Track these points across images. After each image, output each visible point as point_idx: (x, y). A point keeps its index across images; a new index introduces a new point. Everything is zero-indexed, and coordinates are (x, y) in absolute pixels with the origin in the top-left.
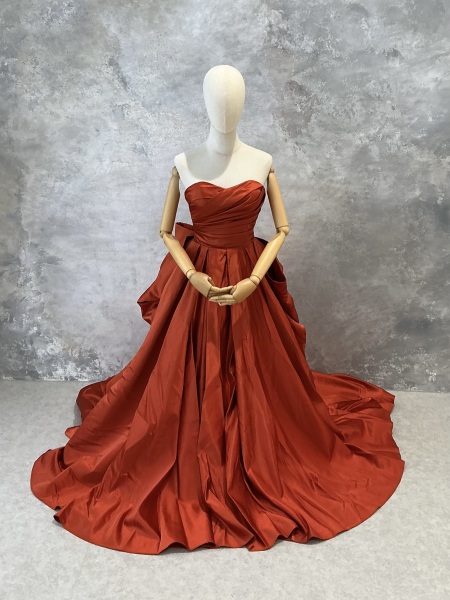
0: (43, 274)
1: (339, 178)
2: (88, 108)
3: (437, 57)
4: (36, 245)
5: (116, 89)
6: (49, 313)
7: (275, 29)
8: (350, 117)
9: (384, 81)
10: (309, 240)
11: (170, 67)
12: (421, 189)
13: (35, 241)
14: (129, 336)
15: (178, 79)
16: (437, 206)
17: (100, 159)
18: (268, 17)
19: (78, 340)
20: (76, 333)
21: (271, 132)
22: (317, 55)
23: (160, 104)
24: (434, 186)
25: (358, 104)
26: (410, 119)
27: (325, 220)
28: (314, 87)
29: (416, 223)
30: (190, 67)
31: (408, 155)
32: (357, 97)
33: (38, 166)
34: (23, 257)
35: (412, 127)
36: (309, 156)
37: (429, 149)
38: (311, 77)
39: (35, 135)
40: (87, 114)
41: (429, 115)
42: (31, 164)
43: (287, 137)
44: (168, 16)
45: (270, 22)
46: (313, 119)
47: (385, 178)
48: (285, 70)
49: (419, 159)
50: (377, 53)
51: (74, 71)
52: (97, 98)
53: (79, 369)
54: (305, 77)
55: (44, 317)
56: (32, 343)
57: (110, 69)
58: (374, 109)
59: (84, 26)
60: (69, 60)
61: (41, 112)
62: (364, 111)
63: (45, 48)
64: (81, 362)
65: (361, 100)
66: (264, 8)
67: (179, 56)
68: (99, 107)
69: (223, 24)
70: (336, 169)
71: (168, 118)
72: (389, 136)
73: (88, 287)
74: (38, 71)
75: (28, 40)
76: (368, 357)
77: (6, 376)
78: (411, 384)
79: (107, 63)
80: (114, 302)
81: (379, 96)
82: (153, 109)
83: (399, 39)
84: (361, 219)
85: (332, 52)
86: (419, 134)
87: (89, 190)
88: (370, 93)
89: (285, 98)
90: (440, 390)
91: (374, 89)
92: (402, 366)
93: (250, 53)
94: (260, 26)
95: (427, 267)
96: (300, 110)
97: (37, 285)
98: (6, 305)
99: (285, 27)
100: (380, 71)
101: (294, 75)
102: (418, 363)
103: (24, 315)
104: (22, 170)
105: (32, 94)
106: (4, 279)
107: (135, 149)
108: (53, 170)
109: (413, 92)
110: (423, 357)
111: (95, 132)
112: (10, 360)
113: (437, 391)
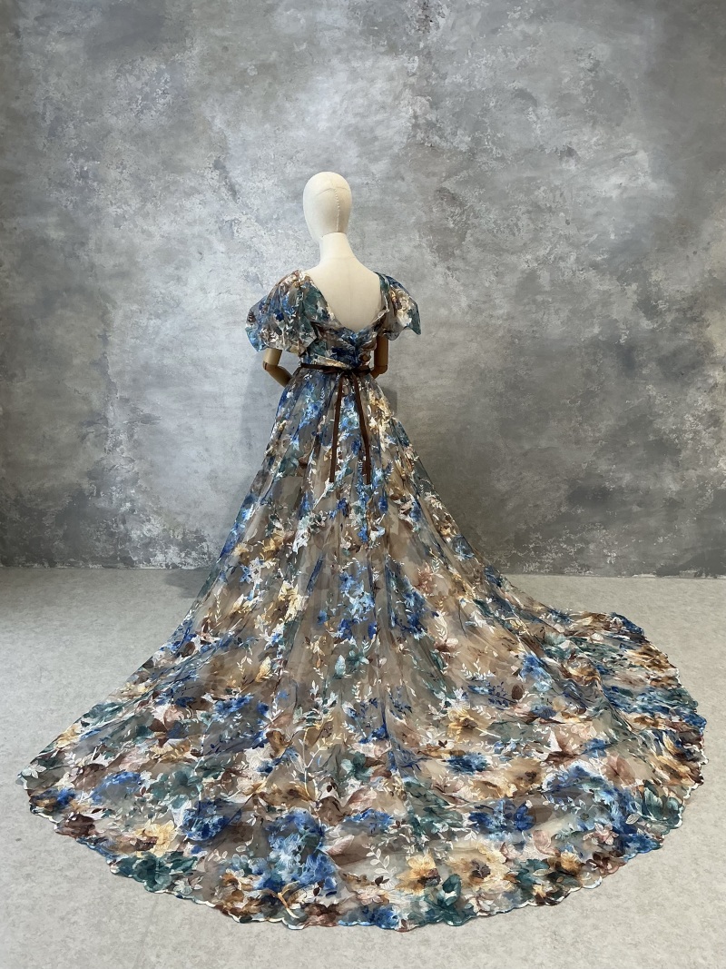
0: (136, 437)
1: (501, 312)
2: (189, 224)
3: (621, 157)
4: (127, 400)
5: (223, 199)
6: (144, 485)
7: (421, 121)
8: (514, 235)
9: (556, 188)
10: (464, 392)
11: (291, 170)
12: (601, 324)
13: (126, 395)
16: (619, 346)
17: (203, 289)
18: (409, 108)
19: (180, 519)
20: (178, 509)
21: (416, 254)
22: (474, 154)
23: (277, 219)
24: (616, 320)
25: (525, 217)
26: (588, 236)
27: (483, 366)
28: (470, 195)
29: (595, 368)
31: (586, 282)
32: (523, 208)
33: (127, 299)
34: (110, 415)
35: (593, 247)
36: (464, 285)
37: (611, 274)
38: (465, 182)
39: (123, 260)
40: (187, 231)
41: (611, 230)
42: (119, 297)
43: (437, 260)
44: (288, 105)
45: (415, 112)
46: (469, 238)
47: (557, 312)
48: (434, 174)
49: (598, 287)
50: (548, 152)
51: (169, 178)
52: (199, 211)
53: (183, 555)
54: (459, 183)
55: (139, 489)
56: (124, 522)
57: (216, 174)
58: (544, 223)
59: (183, 117)
60: (164, 163)
61: (130, 230)
62: (532, 226)
63: (133, 148)
64: (185, 546)
65: (529, 212)
66: (407, 93)
68: (202, 222)
69: (356, 115)
70: (497, 301)
71: (288, 236)
72: (561, 258)
73: (193, 453)
74: (126, 177)
75: (112, 137)
76: (533, 536)
77: (93, 564)
78: (585, 567)
79: (211, 166)
80: (224, 472)
81: (550, 207)
82: (269, 226)
83: (575, 135)
84: (527, 365)
85: (492, 150)
86: (599, 255)
87: (191, 330)
88: (540, 203)
89: (434, 210)
90: (620, 574)
91: (544, 198)
92: (574, 546)
93: (390, 152)
94: (402, 117)
95: (607, 423)
96: (452, 226)
97: (129, 450)
98: (91, 475)
99: (434, 119)
100: (551, 174)
101: (445, 180)
102: (593, 542)
103: (114, 488)
104: (108, 305)
105: (118, 207)
106: (88, 444)
107: (247, 276)
108: (146, 305)
109: (592, 202)
110: (600, 534)
111: (198, 256)
112: (97, 544)
113: (616, 576)
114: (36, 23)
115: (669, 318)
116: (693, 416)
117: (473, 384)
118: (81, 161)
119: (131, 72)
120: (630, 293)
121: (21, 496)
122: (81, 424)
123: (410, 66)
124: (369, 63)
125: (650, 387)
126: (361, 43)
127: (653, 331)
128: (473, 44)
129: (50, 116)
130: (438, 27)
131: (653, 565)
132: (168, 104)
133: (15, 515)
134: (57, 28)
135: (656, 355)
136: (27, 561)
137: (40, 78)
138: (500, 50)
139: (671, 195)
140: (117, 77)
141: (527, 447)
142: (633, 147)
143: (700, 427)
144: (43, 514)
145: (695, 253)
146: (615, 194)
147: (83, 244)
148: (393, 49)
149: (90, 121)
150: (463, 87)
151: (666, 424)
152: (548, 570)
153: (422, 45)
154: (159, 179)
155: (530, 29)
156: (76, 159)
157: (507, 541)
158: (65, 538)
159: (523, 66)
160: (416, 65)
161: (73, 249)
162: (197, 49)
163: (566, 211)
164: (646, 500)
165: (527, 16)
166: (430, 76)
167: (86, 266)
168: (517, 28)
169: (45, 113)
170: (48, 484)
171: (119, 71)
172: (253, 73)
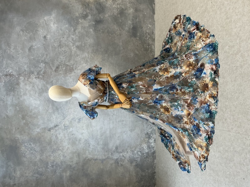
0: (121, 151)
1: (87, 55)
2: (65, 138)
3: (46, 24)
4: (112, 153)
5: (58, 129)
6: (134, 149)
7: (37, 76)
8: (67, 52)
9: (54, 40)
10: (108, 65)
11: (50, 111)
12: (90, 29)
13: (110, 154)
14: (140, 122)
15: (54, 108)
16: (95, 24)
17: (82, 134)
18: (33, 79)
19: (142, 139)
20: (140, 140)
21: (72, 77)
22: (46, 62)
23: (63, 114)
24: (89, 25)
26: (67, 32)
27: (101, 60)
28: (56, 63)
29: (101, 31)
30: (50, 104)
31: (79, 32)
32: (60, 49)
33: (85, 154)
34: (116, 158)
35: (69, 31)
36: (80, 65)
37: (77, 26)
39: (75, 155)
40: (67, 138)
41: (65, 26)
42: (84, 156)
43: (74, 72)
44: (33, 112)
45: (35, 78)
46: (68, 64)
47: (87, 40)
48: (51, 73)
49: (80, 30)
50: (45, 43)
51: (53, 143)
52: (62, 135)
53: (152, 138)
54: (53, 67)
56: (144, 154)
57: (52, 131)
58: (63, 44)
59: (37, 140)
60: (49, 145)
61: (67, 153)
62: (64, 47)
63: (45, 153)
64: (149, 137)
65: (61, 48)
66: (30, 80)
67: (46, 108)
68: (64, 134)
69: (35, 94)
70: (84, 56)
71: (68, 111)
72: (73, 39)
73: (125, 136)
74: (53, 155)
75: (42, 158)
76: (145, 46)
77: (155, 162)
78: (153, 33)
79: (49, 132)
80: (130, 128)
81: (59, 42)
82: (65, 116)
83: (40, 36)
84: (101, 48)
85: (44, 58)
86: (72, 29)
87: (93, 137)
88: (58, 45)
89: (60, 73)
90: (154, 24)
92: (147, 36)
93: (45, 85)
94: (36, 81)
95: (115, 27)
97: (125, 152)
98: (131, 163)
99: (36, 73)
100: (51, 42)
101: (53, 70)
102: (146, 31)
103: (135, 157)
104: (87, 159)
105: (61, 157)
106: (123, 164)
107: (79, 122)
108: (86, 149)
109: (58, 31)
110: (144, 29)
111: (73, 135)
112: (149, 161)
114: (12, 180)
115: (88, 11)
116: (113, 5)
117: (106, 62)
118: (49, 167)
119: (25, 154)
120: (82, 22)
121: (137, 181)
122: (118, 166)
124: (22, 90)
125: (106, 16)
126: (16, 92)
127: (91, 15)
128: (16, 63)
129: (37, 175)
130: (12, 72)
131: (152, 15)
132: (33, 144)
133: (142, 182)
134: (13, 174)
135: (98, 14)
136: (154, 179)
137: (27, 178)
138: (18, 56)
139: (56, 10)
141: (122, 48)
142: (43, 21)
143: (116, 3)
144: (142, 175)
145: (71, 4)
146: (56, 25)
147: (71, 166)
148: (18, 84)
149: (38, 165)
150: (28, 65)
151: (116, 12)
152: (154, 43)
153: (17, 76)
154: (53, 146)
155: (12, 47)
157: (146, 53)
158: (148, 169)
159: (22, 49)
160: (22, 78)
161: (72, 168)
162: (18, 136)
163: (60, 38)
164: (135, 17)
165: (9, 48)
166: (25, 74)
167: (76, 165)
168: (12, 51)
169: (36, 177)
170: (134, 174)
171: (25, 157)
172: (25, 121)
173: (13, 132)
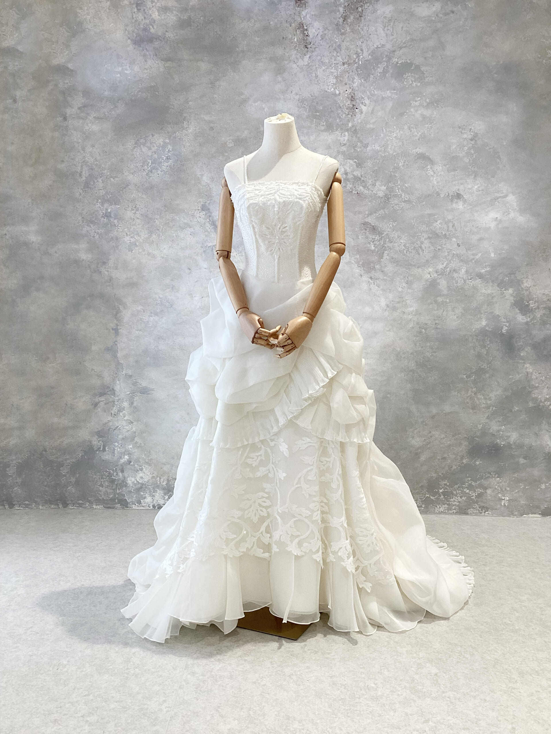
0: (135, 404)
1: (411, 309)
2: (182, 249)
3: (496, 199)
4: (131, 376)
5: (207, 231)
6: (139, 441)
7: (350, 176)
8: (419, 254)
9: (449, 221)
10: (384, 369)
12: (487, 319)
13: (130, 372)
16: (502, 335)
17: (191, 295)
18: (343, 168)
20: (165, 461)
22: (388, 199)
24: (498, 316)
25: (427, 242)
26: (474, 254)
27: (398, 349)
28: (386, 227)
29: (484, 351)
31: (475, 288)
32: (426, 236)
33: (134, 302)
34: (117, 388)
35: (477, 262)
36: (383, 290)
37: (493, 281)
39: (133, 274)
40: (181, 254)
41: (491, 250)
42: (129, 300)
43: (362, 272)
45: (345, 170)
46: (385, 256)
47: (453, 310)
48: (360, 213)
49: (483, 291)
50: (442, 196)
51: (169, 216)
52: (190, 240)
54: (377, 218)
55: (136, 445)
56: (122, 471)
57: (202, 214)
58: (441, 246)
59: (180, 175)
60: (165, 206)
61: (139, 253)
62: (432, 248)
63: (144, 196)
64: (169, 490)
65: (429, 238)
68: (191, 247)
70: (408, 302)
72: (454, 270)
73: (177, 416)
74: (138, 217)
75: (130, 189)
76: (443, 483)
77: (97, 505)
78: (485, 509)
79: (199, 208)
81: (445, 234)
83: (462, 184)
84: (432, 348)
85: (402, 195)
86: (483, 268)
87: (180, 324)
88: (437, 232)
89: (360, 237)
90: (513, 514)
91: (440, 228)
92: (475, 491)
95: (495, 393)
96: (373, 248)
97: (130, 414)
98: (100, 434)
99: (359, 175)
100: (446, 212)
101: (367, 217)
102: (490, 488)
103: (116, 444)
104: (120, 306)
105: (132, 237)
106: (99, 410)
108: (148, 306)
109: (476, 230)
110: (494, 481)
111: (187, 271)
112: (101, 488)
113: (509, 516)
114: (78, 111)
115: (539, 314)
117: (391, 363)
118: (106, 205)
119: (144, 144)
120: (507, 297)
121: (46, 451)
122: (95, 395)
123: (342, 139)
124: (312, 138)
125: (527, 365)
126: (307, 124)
127: (527, 323)
128: (387, 123)
130: (362, 113)
131: (538, 507)
132: (170, 166)
133: (40, 466)
135: (530, 342)
136: (45, 503)
137: (80, 148)
138: (406, 127)
139: (535, 225)
140: (134, 148)
141: (434, 411)
142: (504, 192)
144: (61, 465)
147: (104, 263)
148: (330, 128)
149: (114, 178)
150: (380, 153)
151: (542, 394)
152: (455, 511)
153: (350, 125)
154: (161, 217)
155: (427, 113)
156: (102, 204)
157: (422, 487)
158: (77, 483)
159: (423, 138)
160: (346, 138)
161: (97, 267)
162: (192, 129)
163: (457, 237)
164: (530, 454)
165: (425, 104)
166: (356, 145)
167: (106, 278)
168: (418, 111)
169: (82, 172)
170: (66, 441)
171: (136, 143)
172: (231, 145)
173: (202, 116)
